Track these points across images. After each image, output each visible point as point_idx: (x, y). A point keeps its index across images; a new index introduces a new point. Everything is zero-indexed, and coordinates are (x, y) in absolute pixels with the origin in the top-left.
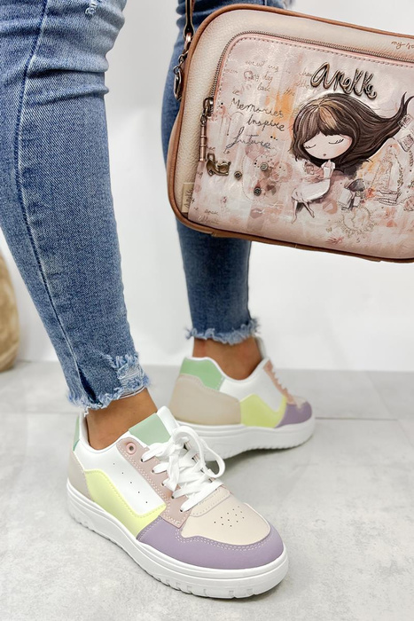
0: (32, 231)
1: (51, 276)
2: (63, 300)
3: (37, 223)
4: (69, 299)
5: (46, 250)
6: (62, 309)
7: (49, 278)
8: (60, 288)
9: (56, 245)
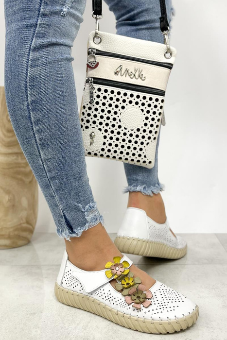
0: (36, 135)
1: (46, 160)
2: (53, 174)
3: (39, 131)
4: (57, 173)
5: (44, 146)
6: (53, 178)
7: (45, 161)
8: (52, 167)
9: (49, 142)
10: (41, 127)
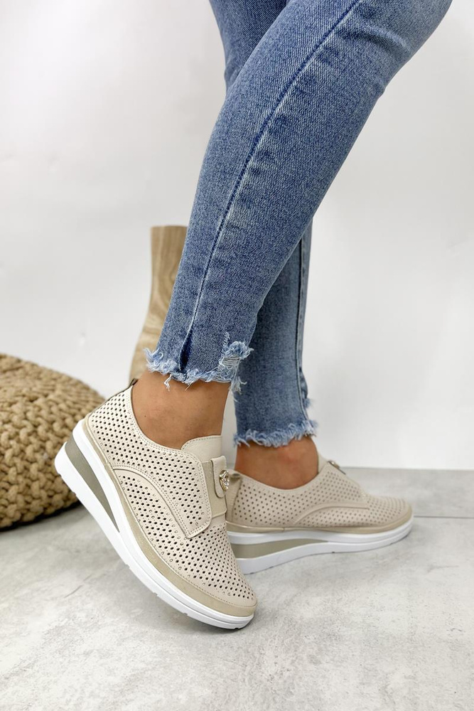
5: (245, 200)
7: (227, 227)
10: (264, 167)
